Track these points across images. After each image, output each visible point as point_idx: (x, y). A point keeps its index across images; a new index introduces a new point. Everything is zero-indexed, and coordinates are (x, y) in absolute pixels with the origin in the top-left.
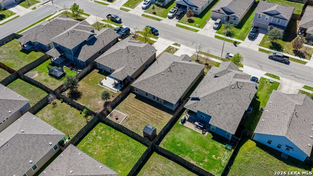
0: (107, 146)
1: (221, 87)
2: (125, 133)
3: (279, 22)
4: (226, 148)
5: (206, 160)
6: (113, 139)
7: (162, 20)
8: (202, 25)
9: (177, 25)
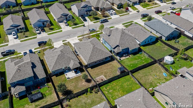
0: (119, 90)
1: (120, 36)
2: (115, 80)
4: (141, 54)
6: (115, 86)
7: (37, 37)
8: (60, 28)
9: (48, 34)
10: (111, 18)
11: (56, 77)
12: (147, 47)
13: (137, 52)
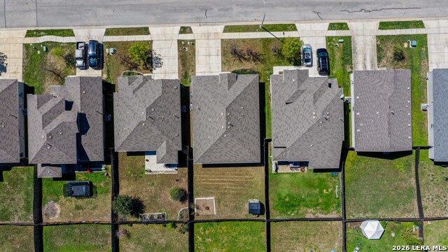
0: (223, 244)
1: (307, 127)
5: (320, 201)
6: (222, 234)
11: (128, 155)
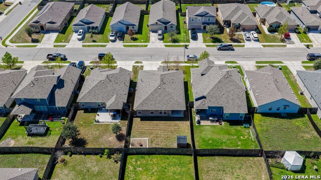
0: (153, 173)
1: (217, 81)
2: (160, 154)
3: (209, 20)
4: (245, 127)
5: (239, 143)
6: (152, 165)
7: (106, 45)
8: (147, 40)
9: (124, 46)
10: (244, 46)
11: (84, 112)
12: (271, 119)
13: (241, 121)
